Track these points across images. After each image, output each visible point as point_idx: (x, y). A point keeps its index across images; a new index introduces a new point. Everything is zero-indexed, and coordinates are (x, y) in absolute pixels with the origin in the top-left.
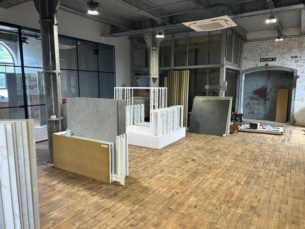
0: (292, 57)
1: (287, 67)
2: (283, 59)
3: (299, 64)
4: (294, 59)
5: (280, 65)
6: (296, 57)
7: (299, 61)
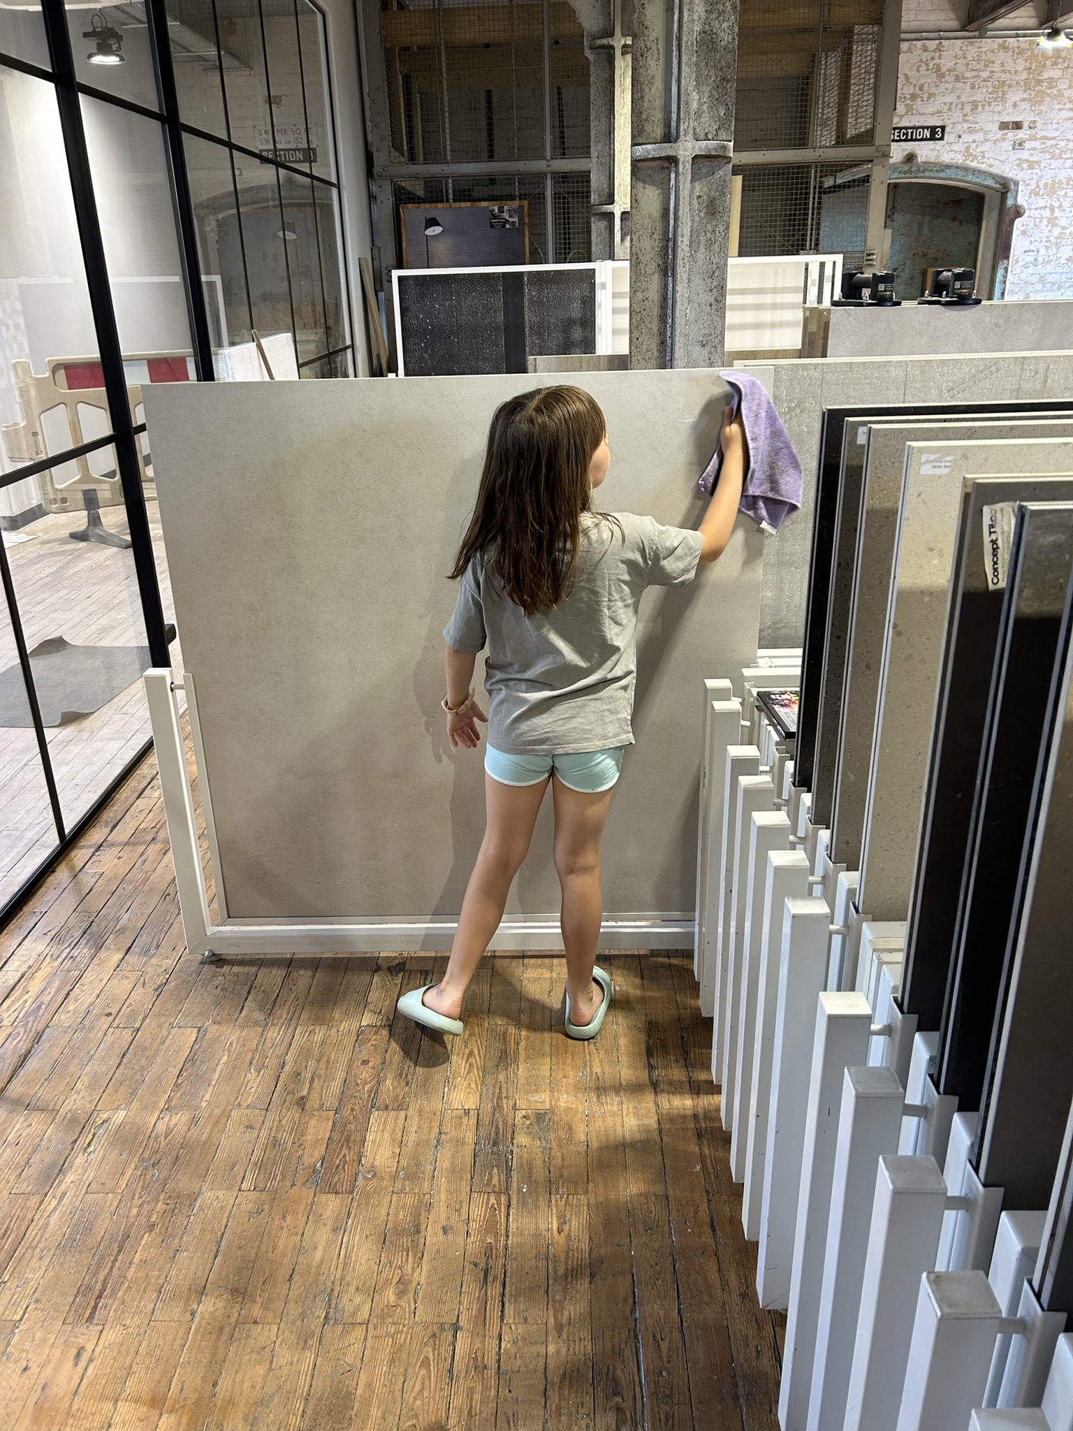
0: (1004, 126)
1: (983, 167)
2: (971, 131)
3: (1025, 155)
4: (1011, 134)
5: (959, 159)
6: (1018, 126)
7: (1027, 145)
